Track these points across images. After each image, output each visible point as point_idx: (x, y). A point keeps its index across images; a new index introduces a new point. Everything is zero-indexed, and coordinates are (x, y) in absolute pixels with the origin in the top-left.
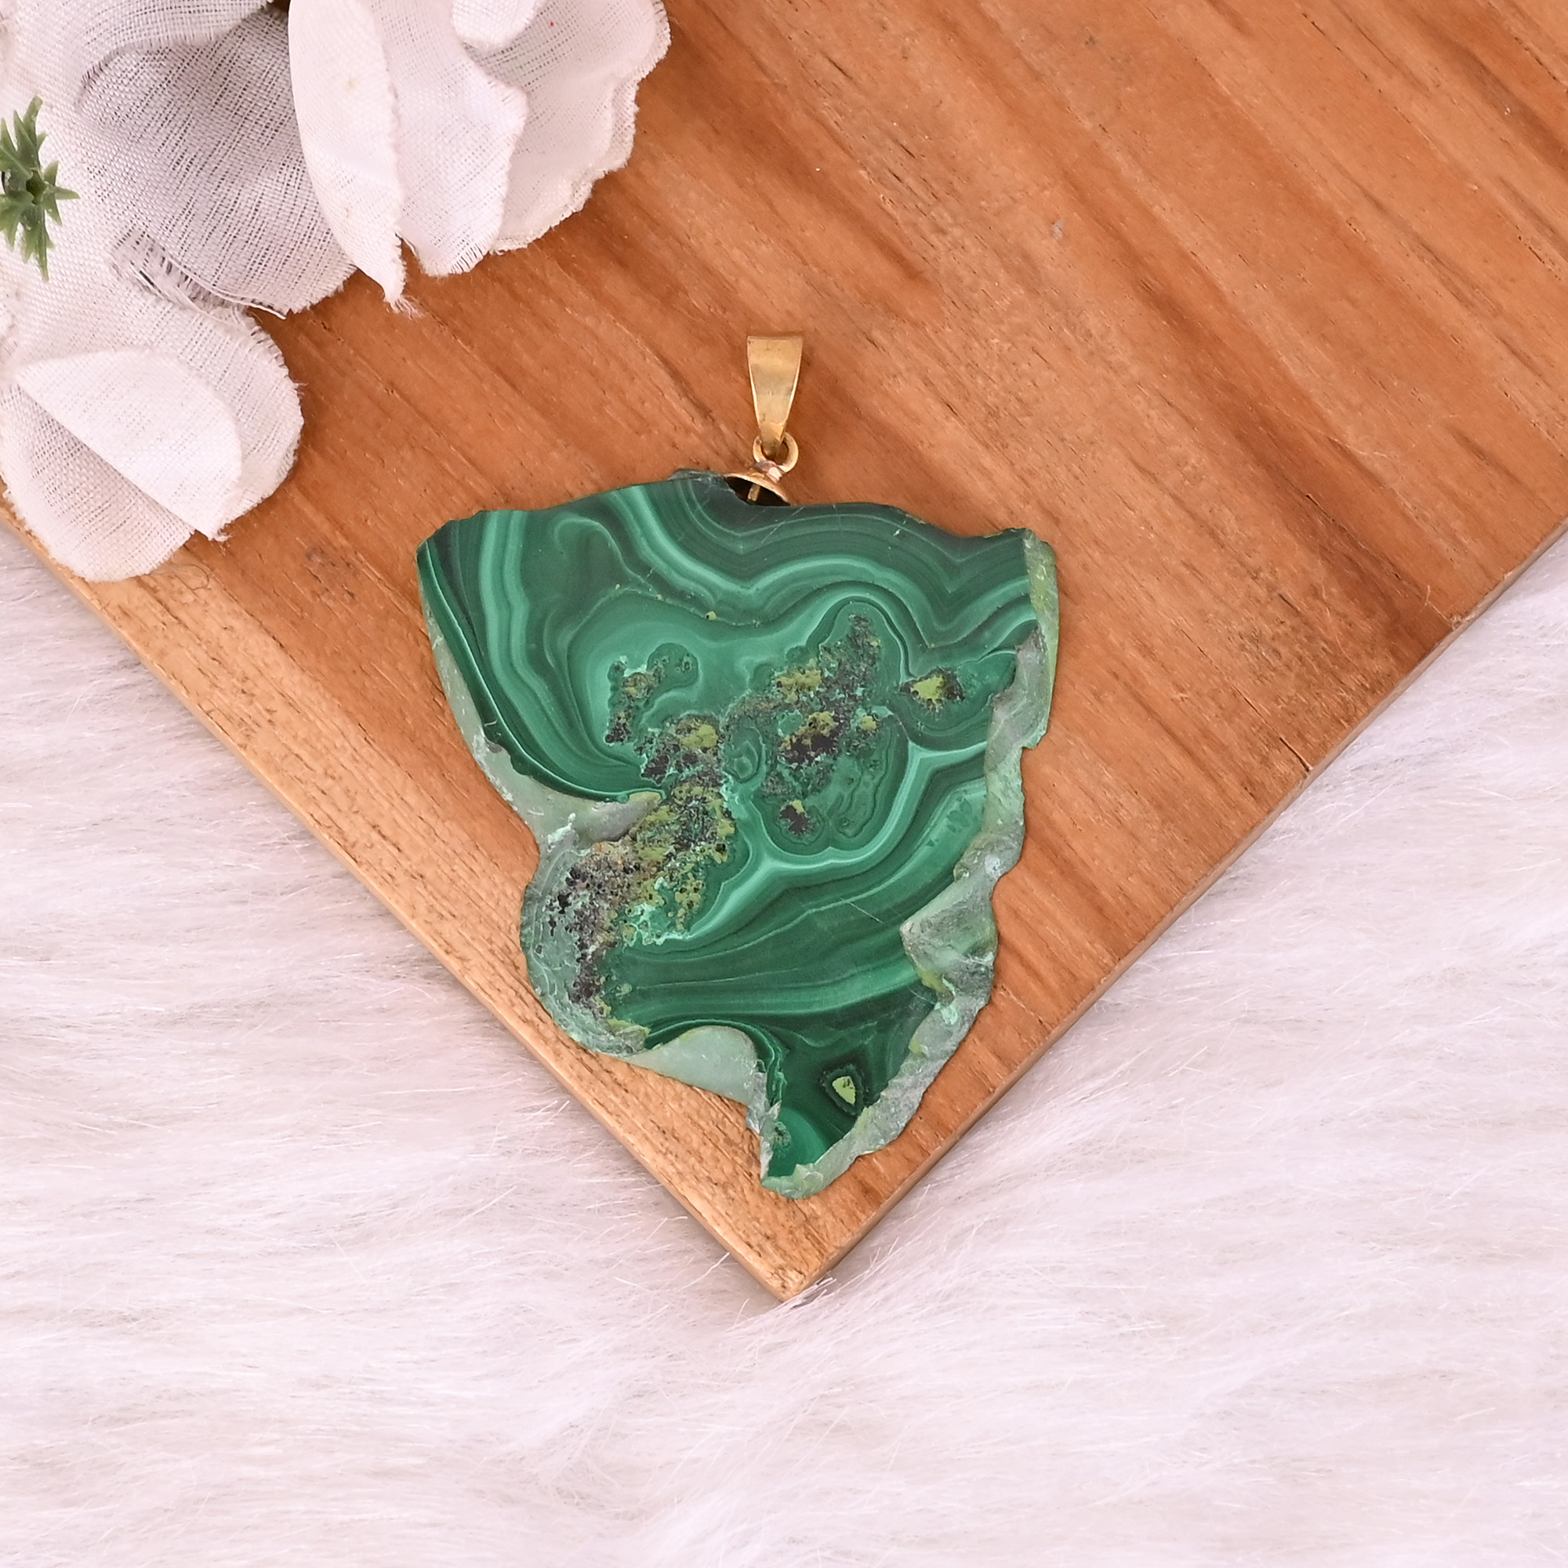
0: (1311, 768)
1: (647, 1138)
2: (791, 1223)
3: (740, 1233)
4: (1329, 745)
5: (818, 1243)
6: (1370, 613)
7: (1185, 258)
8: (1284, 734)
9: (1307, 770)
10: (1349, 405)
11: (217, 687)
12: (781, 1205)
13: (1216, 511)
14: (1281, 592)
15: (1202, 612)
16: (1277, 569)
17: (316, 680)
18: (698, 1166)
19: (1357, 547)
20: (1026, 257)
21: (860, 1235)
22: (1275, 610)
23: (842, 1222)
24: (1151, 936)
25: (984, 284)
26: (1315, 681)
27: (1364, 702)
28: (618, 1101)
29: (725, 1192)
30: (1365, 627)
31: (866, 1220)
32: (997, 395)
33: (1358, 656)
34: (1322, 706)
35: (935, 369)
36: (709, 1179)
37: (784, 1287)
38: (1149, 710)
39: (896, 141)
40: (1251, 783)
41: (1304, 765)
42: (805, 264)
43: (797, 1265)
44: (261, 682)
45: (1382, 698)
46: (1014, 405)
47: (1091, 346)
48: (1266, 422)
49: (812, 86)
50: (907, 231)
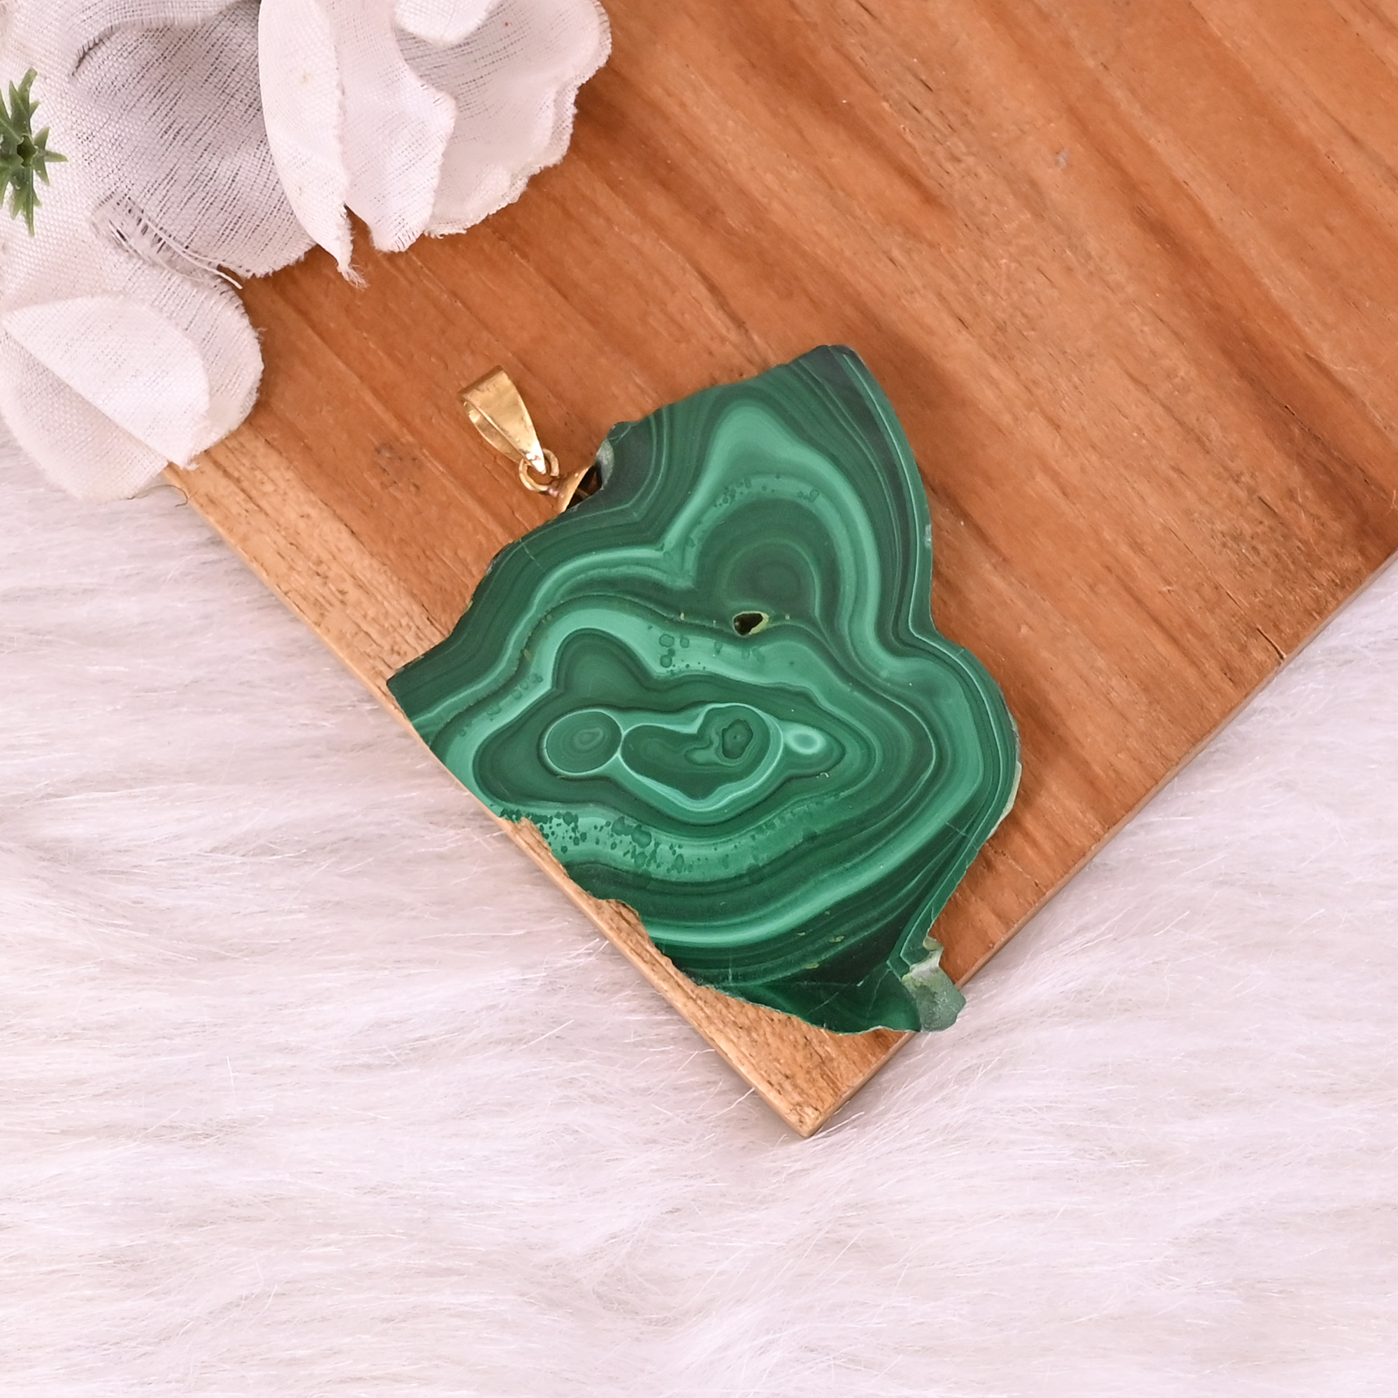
0: (1285, 656)
1: (679, 985)
2: (808, 1064)
3: (763, 1073)
4: (1301, 635)
5: (832, 1083)
6: (1340, 515)
7: (1178, 187)
8: (1261, 625)
9: (1282, 657)
10: (1324, 324)
11: (294, 569)
12: (800, 1047)
13: (1202, 419)
14: (1260, 495)
15: (1188, 513)
16: (1257, 473)
17: (384, 564)
18: (724, 1011)
19: (1331, 455)
20: (1033, 184)
21: (870, 1076)
22: (1255, 512)
23: (854, 1063)
24: (1137, 807)
25: (994, 208)
26: (1289, 575)
27: (1334, 596)
29: (749, 1035)
30: (1336, 528)
31: (876, 1062)
32: (1004, 311)
33: (1329, 554)
34: (1296, 600)
35: (949, 286)
36: (735, 1023)
37: (801, 1122)
38: (1138, 601)
39: (916, 76)
40: (1230, 669)
41: (1279, 653)
42: (831, 187)
43: (813, 1102)
44: (334, 566)
45: (1351, 593)
46: (1020, 320)
47: (1091, 267)
48: (1249, 339)
49: (839, 24)
50: (925, 159)
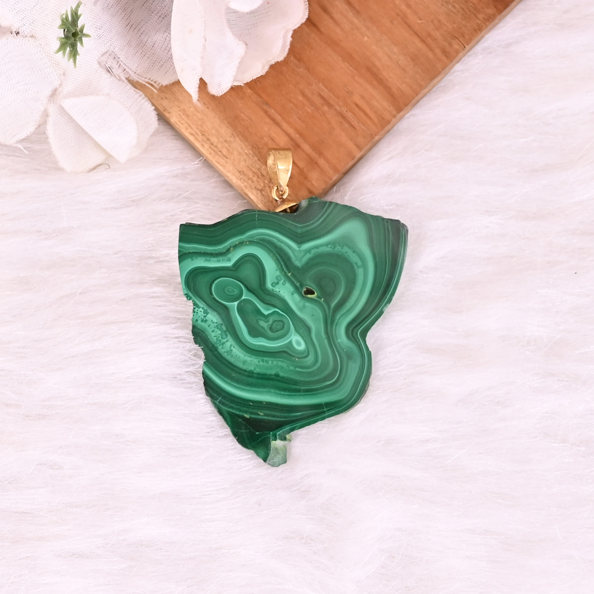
0: (466, 47)
4: (472, 39)
8: (457, 35)
9: (465, 47)
18: (252, 184)
26: (467, 16)
27: (485, 24)
28: (224, 161)
33: (483, 8)
34: (470, 25)
36: (255, 188)
38: (409, 27)
40: (445, 52)
41: (464, 46)
